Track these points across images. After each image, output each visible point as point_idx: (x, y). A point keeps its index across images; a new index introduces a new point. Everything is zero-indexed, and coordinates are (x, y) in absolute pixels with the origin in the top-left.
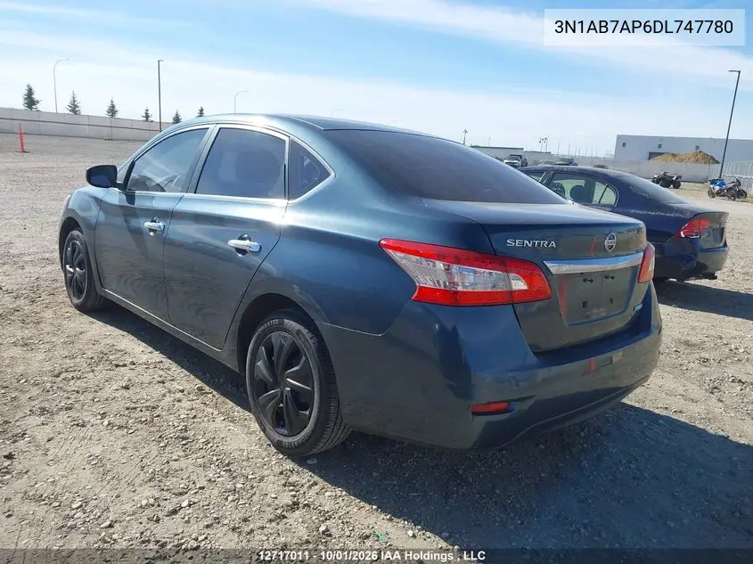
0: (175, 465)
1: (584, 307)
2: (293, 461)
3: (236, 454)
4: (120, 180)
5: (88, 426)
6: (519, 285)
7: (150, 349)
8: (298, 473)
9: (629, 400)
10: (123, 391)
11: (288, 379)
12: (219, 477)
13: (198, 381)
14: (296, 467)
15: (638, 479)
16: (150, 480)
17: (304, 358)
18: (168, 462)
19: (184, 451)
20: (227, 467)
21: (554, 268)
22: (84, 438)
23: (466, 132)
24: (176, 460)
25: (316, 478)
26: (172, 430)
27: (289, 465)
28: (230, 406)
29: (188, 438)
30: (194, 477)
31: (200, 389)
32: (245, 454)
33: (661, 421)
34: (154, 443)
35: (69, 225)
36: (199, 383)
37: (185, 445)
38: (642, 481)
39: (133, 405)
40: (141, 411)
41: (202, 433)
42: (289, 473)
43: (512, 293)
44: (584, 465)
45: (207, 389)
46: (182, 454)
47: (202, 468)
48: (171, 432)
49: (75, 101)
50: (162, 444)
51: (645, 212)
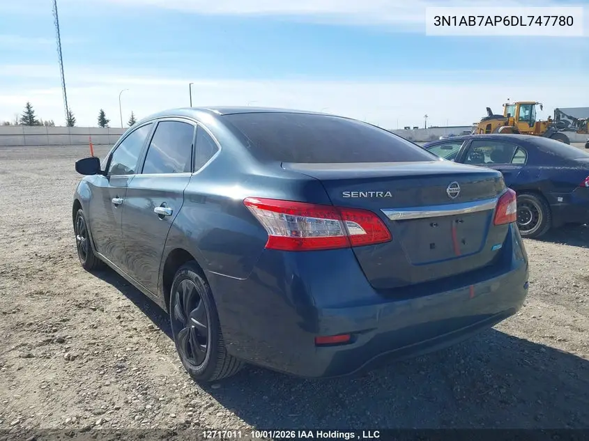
0: (105, 389)
1: (431, 248)
2: (200, 386)
3: (157, 380)
4: (103, 169)
5: (52, 358)
6: (356, 230)
7: (124, 297)
8: (201, 395)
9: (499, 327)
10: (90, 330)
11: (192, 319)
12: (135, 400)
13: (150, 321)
14: (201, 391)
15: (506, 403)
16: (80, 402)
17: (201, 300)
18: (100, 387)
19: (117, 378)
20: (144, 391)
21: (394, 215)
22: (46, 367)
23: (426, 116)
24: (107, 385)
25: (214, 401)
26: (115, 360)
27: (196, 388)
28: (168, 341)
29: (124, 367)
30: (115, 400)
31: (151, 328)
32: (164, 380)
33: (543, 350)
34: (96, 371)
35: (77, 205)
36: (151, 323)
37: (120, 372)
38: (509, 404)
39: (94, 341)
40: (98, 345)
41: (137, 362)
42: (194, 396)
43: (350, 238)
44: (457, 390)
45: (156, 327)
46: (113, 380)
47: (124, 392)
48: (112, 363)
49: (133, 118)
50: (102, 372)
51: (552, 167)
